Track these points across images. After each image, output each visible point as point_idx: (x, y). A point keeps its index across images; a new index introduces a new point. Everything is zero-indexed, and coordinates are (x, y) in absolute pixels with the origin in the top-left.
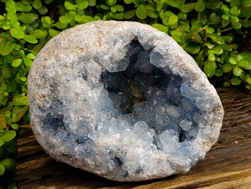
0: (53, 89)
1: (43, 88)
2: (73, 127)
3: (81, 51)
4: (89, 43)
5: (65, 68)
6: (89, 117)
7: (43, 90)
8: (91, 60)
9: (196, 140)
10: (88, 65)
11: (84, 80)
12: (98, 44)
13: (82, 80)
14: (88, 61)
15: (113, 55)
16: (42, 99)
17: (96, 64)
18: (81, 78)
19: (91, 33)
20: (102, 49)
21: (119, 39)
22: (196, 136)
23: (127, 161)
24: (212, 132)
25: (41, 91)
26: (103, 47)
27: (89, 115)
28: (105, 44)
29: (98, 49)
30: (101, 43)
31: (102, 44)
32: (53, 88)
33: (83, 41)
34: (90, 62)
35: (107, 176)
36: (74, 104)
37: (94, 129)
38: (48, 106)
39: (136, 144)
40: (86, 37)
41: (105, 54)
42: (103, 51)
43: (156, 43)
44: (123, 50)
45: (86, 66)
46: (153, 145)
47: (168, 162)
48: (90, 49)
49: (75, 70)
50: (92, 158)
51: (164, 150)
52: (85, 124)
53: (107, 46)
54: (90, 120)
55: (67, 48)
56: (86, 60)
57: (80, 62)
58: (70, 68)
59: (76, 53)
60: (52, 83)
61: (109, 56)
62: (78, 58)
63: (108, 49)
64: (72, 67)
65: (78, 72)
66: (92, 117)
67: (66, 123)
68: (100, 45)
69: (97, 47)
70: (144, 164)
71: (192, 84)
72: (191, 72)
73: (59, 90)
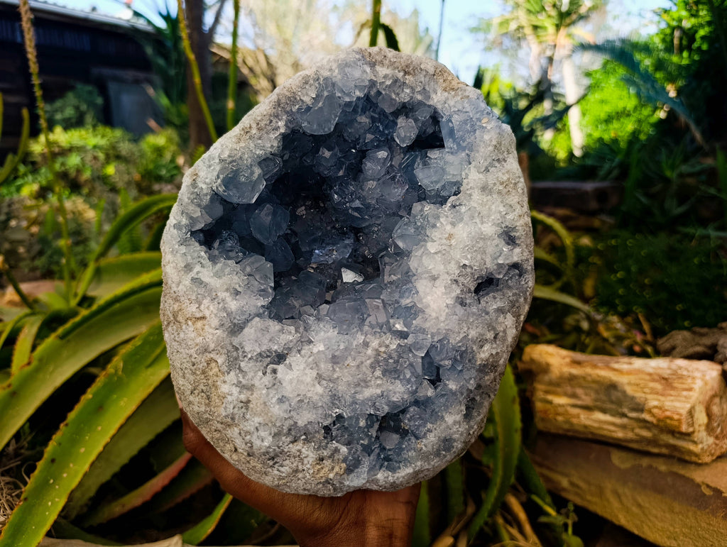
0: (304, 437)
1: (301, 460)
2: (398, 391)
3: (213, 365)
4: (197, 345)
5: (251, 405)
6: (374, 353)
7: (305, 462)
8: (236, 341)
9: (439, 107)
10: (248, 348)
11: (285, 360)
12: (199, 324)
13: (286, 365)
14: (237, 349)
15: (227, 290)
16: (327, 463)
17: (249, 331)
18: (280, 368)
19: (176, 338)
20: (213, 316)
21: (193, 274)
22: (430, 106)
23: (485, 264)
24: (421, 69)
25: (308, 466)
26: (207, 313)
27: (369, 352)
28: (202, 307)
29: (210, 325)
30: (198, 315)
31: (201, 315)
32: (300, 436)
33: (193, 360)
34: (240, 344)
35: (520, 315)
36: (342, 388)
37: (406, 341)
38: (344, 449)
39: (444, 241)
40: (184, 352)
41: (225, 308)
42: (215, 312)
43: (204, 186)
44: (219, 266)
45: (249, 356)
46: (449, 204)
47: (489, 171)
48: (211, 343)
49: (257, 382)
50: (475, 348)
51: (458, 178)
52: (391, 361)
53: (206, 302)
54: (383, 349)
55: (208, 399)
56: (235, 354)
57: (240, 368)
58: (252, 394)
59: (217, 376)
60: (288, 439)
61: (229, 300)
62: (228, 373)
63: (213, 300)
64: (250, 388)
65: (264, 374)
66: (375, 343)
67: (386, 409)
68: (203, 318)
69: (206, 327)
70: (493, 225)
71: (305, 104)
72: (274, 108)
73: (306, 423)
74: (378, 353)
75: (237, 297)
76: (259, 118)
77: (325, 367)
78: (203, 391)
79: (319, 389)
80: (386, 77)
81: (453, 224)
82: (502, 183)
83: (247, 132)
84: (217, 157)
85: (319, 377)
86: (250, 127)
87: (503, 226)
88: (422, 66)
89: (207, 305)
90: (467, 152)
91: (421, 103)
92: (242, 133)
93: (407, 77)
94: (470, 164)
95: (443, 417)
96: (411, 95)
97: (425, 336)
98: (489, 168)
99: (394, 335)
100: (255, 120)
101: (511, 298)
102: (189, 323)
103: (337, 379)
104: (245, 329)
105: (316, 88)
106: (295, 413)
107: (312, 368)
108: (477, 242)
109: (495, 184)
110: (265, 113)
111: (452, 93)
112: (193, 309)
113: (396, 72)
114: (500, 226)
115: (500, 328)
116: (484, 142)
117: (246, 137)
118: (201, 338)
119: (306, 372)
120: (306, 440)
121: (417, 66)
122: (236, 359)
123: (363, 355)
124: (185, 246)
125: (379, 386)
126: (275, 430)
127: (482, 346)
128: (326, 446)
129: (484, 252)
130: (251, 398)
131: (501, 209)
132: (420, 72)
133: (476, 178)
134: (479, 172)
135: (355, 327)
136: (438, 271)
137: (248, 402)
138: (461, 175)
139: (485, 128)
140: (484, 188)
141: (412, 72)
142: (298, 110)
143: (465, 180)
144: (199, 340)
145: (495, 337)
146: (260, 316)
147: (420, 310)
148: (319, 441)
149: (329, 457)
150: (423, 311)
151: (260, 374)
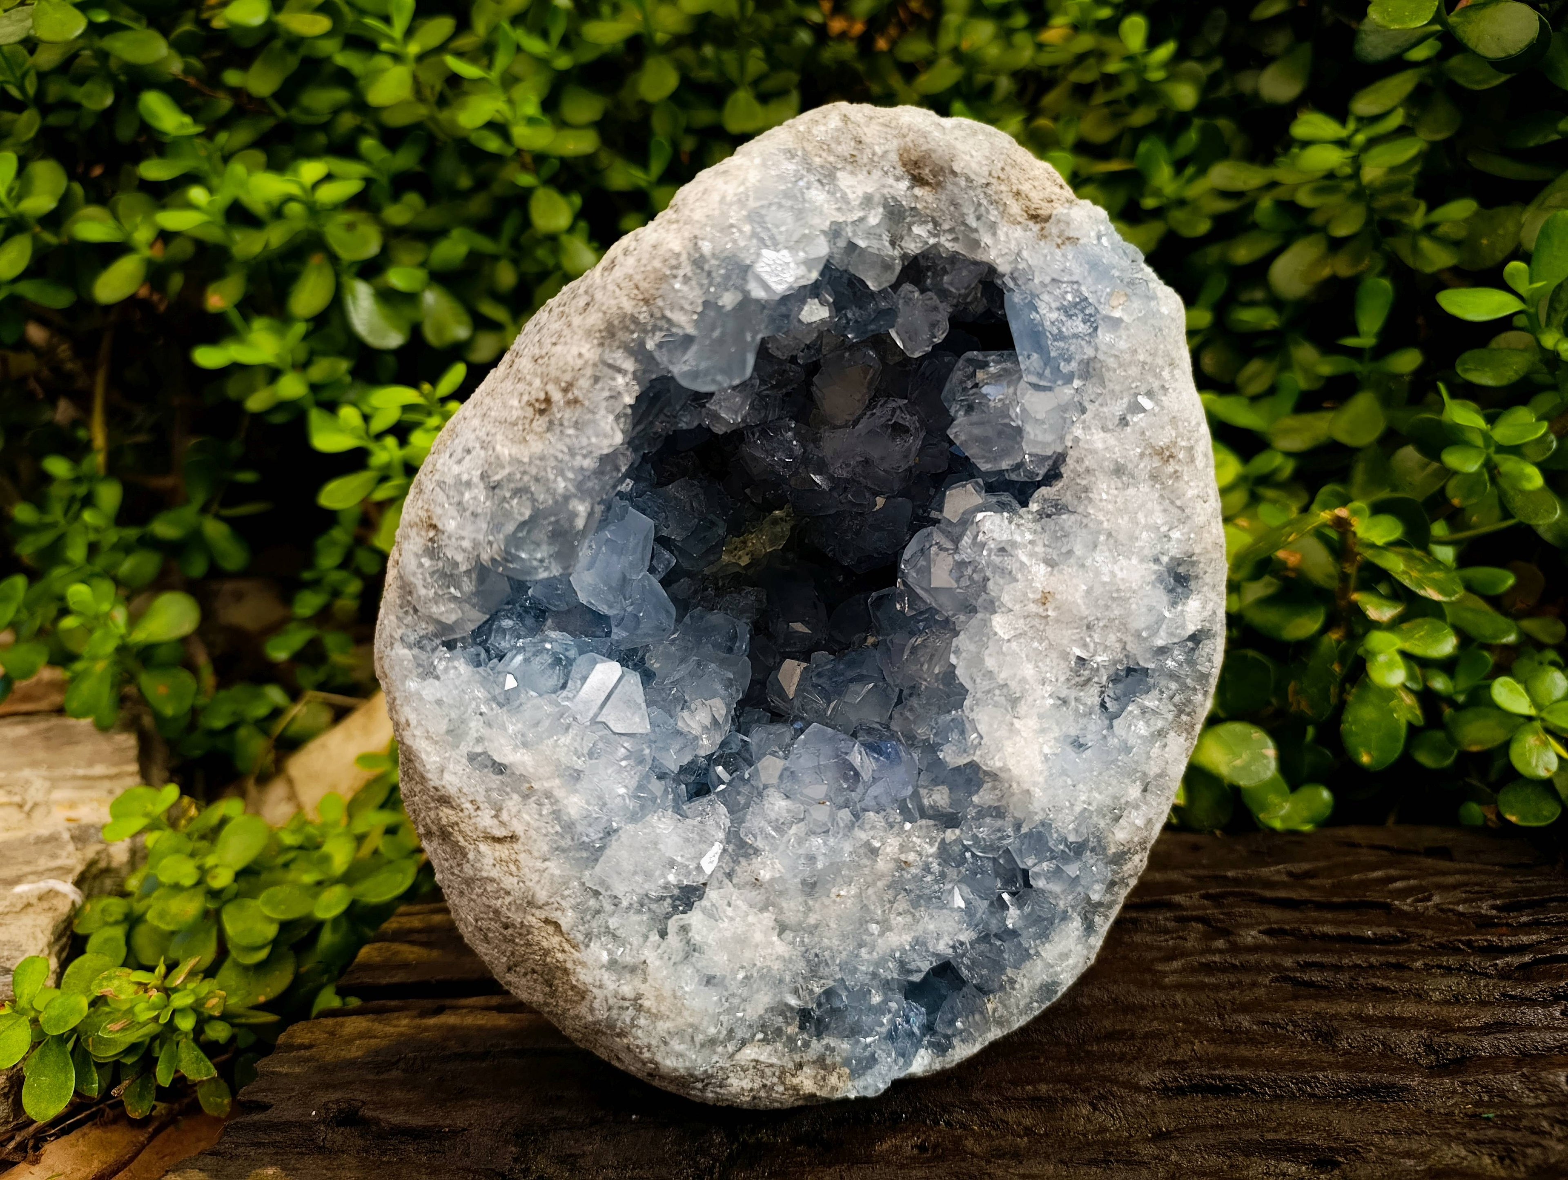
0: (760, 1036)
2: (946, 931)
3: (550, 928)
4: (508, 893)
5: (645, 1003)
6: (892, 865)
7: (768, 1073)
8: (591, 876)
9: (1003, 267)
10: (620, 889)
11: (702, 898)
12: (503, 851)
13: (704, 910)
14: (597, 894)
15: (553, 774)
16: (809, 1070)
17: (617, 854)
18: (695, 918)
20: (532, 833)
21: (467, 746)
22: (976, 263)
23: (1124, 648)
25: (775, 1080)
26: (518, 828)
27: (881, 865)
28: (505, 816)
29: (529, 852)
30: (499, 833)
31: (505, 832)
32: (753, 1037)
34: (602, 883)
36: (829, 940)
37: (957, 831)
38: (844, 1046)
39: (1033, 608)
40: (479, 901)
41: (557, 815)
42: (535, 824)
44: (525, 711)
45: (625, 903)
46: (1034, 507)
47: (1127, 424)
48: (538, 888)
49: (649, 955)
50: (1104, 824)
51: (1059, 450)
52: (929, 878)
53: (512, 803)
54: (911, 857)
55: (551, 986)
56: (592, 902)
57: (608, 931)
58: (645, 981)
59: (564, 951)
60: (731, 1048)
61: (559, 793)
62: (587, 946)
63: (526, 797)
64: (637, 969)
65: (663, 934)
66: (891, 846)
67: (926, 966)
68: (513, 838)
69: (522, 857)
70: (1142, 561)
71: (674, 330)
72: (601, 345)
73: (762, 1012)
74: (901, 866)
75: (578, 786)
76: (568, 377)
77: (792, 908)
78: (534, 971)
79: (781, 947)
80: (868, 201)
81: (1050, 563)
82: (1160, 452)
83: (542, 411)
84: (476, 480)
85: (781, 928)
86: (548, 400)
87: (1165, 559)
88: (956, 168)
89: (514, 811)
90: (1077, 383)
91: (954, 258)
92: (530, 412)
93: (918, 191)
94: (1083, 411)
95: (1038, 954)
96: (932, 241)
97: (999, 823)
98: (1129, 418)
99: (931, 822)
100: (557, 381)
101: (1177, 699)
102: (483, 847)
103: (816, 927)
104: (608, 852)
105: (701, 286)
106: (736, 1001)
107: (761, 910)
108: (1107, 607)
109: (1142, 455)
110: (580, 363)
111: (1036, 228)
112: (486, 820)
113: (891, 181)
114: (1157, 560)
115: (1153, 770)
116: (1116, 356)
117: (540, 423)
118: (515, 880)
119: (751, 919)
120: (765, 1041)
121: (941, 163)
122: (598, 912)
123: (866, 871)
124: (437, 678)
125: (907, 927)
126: (699, 1038)
127: (1117, 819)
128: (806, 1044)
129: (1124, 626)
130: (643, 988)
131: (1159, 519)
132: (951, 178)
133: (1100, 445)
134: (1104, 429)
135: (845, 815)
136: (1023, 680)
137: (639, 997)
138: (1062, 439)
139: (1120, 320)
140: (1119, 470)
141: (930, 179)
142: (660, 346)
143: (1071, 452)
144: (509, 882)
145: (1145, 790)
146: (634, 817)
147: (986, 773)
148: (791, 1040)
149: (814, 1062)
150: (994, 776)
151: (655, 937)
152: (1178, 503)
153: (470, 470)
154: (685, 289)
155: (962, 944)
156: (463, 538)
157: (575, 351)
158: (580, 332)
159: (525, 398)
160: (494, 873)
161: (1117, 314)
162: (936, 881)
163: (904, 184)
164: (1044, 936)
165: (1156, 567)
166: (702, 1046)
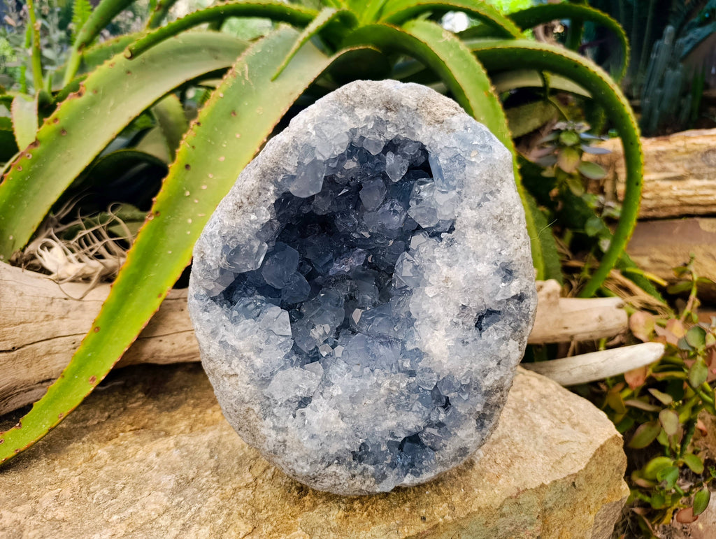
0: (336, 461)
1: (338, 478)
2: (412, 421)
3: (251, 412)
4: (235, 397)
5: (288, 444)
6: (387, 391)
7: (341, 478)
8: (266, 391)
9: (426, 143)
10: (277, 397)
11: (310, 402)
12: (233, 380)
13: (311, 407)
14: (268, 398)
15: (250, 350)
16: (358, 478)
17: (276, 383)
18: (307, 410)
20: (243, 373)
21: (219, 338)
22: (416, 142)
23: (483, 301)
24: (402, 106)
25: (344, 481)
26: (238, 371)
27: (382, 391)
28: (233, 366)
29: (242, 381)
30: (231, 373)
31: (233, 372)
32: (333, 461)
33: (234, 408)
34: (271, 394)
35: (523, 337)
36: (362, 422)
37: (414, 378)
38: (371, 468)
39: (442, 284)
41: (252, 366)
42: (244, 370)
43: (212, 264)
44: (241, 327)
45: (280, 403)
46: (444, 242)
47: (481, 206)
48: (246, 395)
49: (289, 425)
50: (479, 378)
51: (453, 218)
52: (403, 398)
53: (235, 361)
54: (394, 388)
55: (253, 436)
56: (267, 402)
57: (273, 414)
58: (287, 435)
59: (256, 421)
60: (324, 465)
61: (253, 357)
62: (265, 419)
63: (240, 359)
64: (284, 430)
65: (294, 416)
66: (386, 383)
67: (403, 436)
68: (236, 375)
69: (239, 383)
70: (488, 264)
71: (288, 173)
72: (261, 180)
73: (336, 451)
74: (391, 392)
75: (261, 355)
76: (248, 193)
77: (346, 407)
78: (247, 430)
79: (342, 425)
80: (367, 119)
81: (450, 265)
82: (496, 218)
83: (240, 207)
84: (217, 234)
85: (342, 416)
86: (242, 203)
87: (499, 263)
88: (403, 103)
89: (236, 364)
90: (457, 189)
91: (406, 141)
92: (236, 207)
93: (389, 114)
94: (462, 201)
95: (455, 434)
96: (396, 134)
97: (431, 375)
98: (482, 203)
99: (403, 374)
100: (244, 195)
101: (513, 325)
102: (225, 379)
103: (357, 416)
104: (272, 382)
105: (297, 156)
106: (325, 445)
107: (334, 408)
108: (473, 284)
109: (488, 220)
110: (253, 187)
111: (438, 126)
112: (225, 367)
113: (377, 110)
114: (496, 264)
115: (502, 355)
116: (474, 178)
117: (240, 212)
118: (237, 392)
119: (330, 412)
120: (339, 463)
121: (397, 102)
122: (269, 406)
123: (377, 394)
124: (208, 312)
125: (394, 419)
126: (311, 460)
127: (486, 375)
128: (356, 467)
129: (481, 292)
130: (287, 438)
131: (496, 246)
132: (401, 108)
133: (469, 216)
134: (471, 209)
135: (367, 370)
136: (438, 314)
137: (285, 441)
138: (453, 212)
139: (475, 162)
140: (477, 226)
141: (393, 108)
142: (283, 180)
143: (458, 219)
144: (235, 393)
145: (499, 364)
146: (283, 368)
147: (424, 353)
148: (350, 464)
149: (360, 474)
150: (426, 354)
151: (291, 417)
152: (505, 239)
153: (216, 230)
154: (291, 157)
155: (419, 427)
156: (212, 256)
157: (251, 183)
158: (253, 176)
159: (234, 202)
160: (230, 389)
161: (473, 160)
162: (406, 399)
163: (383, 112)
164: (457, 426)
165: (495, 267)
166: (311, 463)
